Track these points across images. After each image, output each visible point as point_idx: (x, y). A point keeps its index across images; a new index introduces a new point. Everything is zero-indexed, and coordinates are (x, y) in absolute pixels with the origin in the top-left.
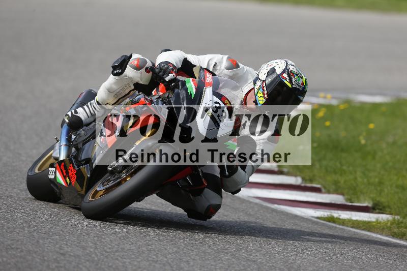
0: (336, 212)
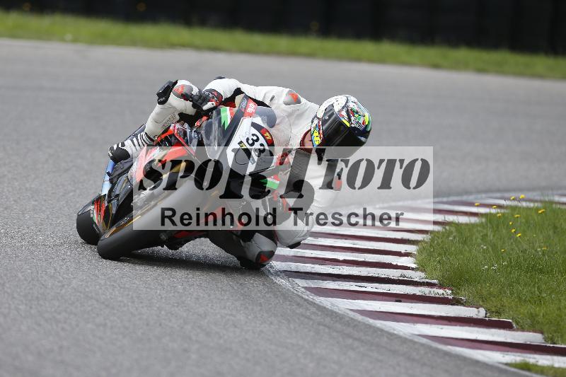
0: (532, 356)
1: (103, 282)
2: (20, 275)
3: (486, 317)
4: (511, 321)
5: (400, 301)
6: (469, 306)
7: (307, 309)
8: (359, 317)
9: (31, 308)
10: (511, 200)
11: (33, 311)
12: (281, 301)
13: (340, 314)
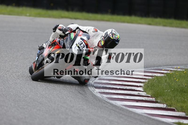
1: (39, 96)
2: (12, 93)
3: (166, 107)
4: (174, 108)
5: (138, 102)
6: (161, 104)
7: (107, 105)
8: (124, 107)
9: (15, 104)
10: (175, 68)
11: (16, 105)
12: (98, 102)
13: (118, 106)
